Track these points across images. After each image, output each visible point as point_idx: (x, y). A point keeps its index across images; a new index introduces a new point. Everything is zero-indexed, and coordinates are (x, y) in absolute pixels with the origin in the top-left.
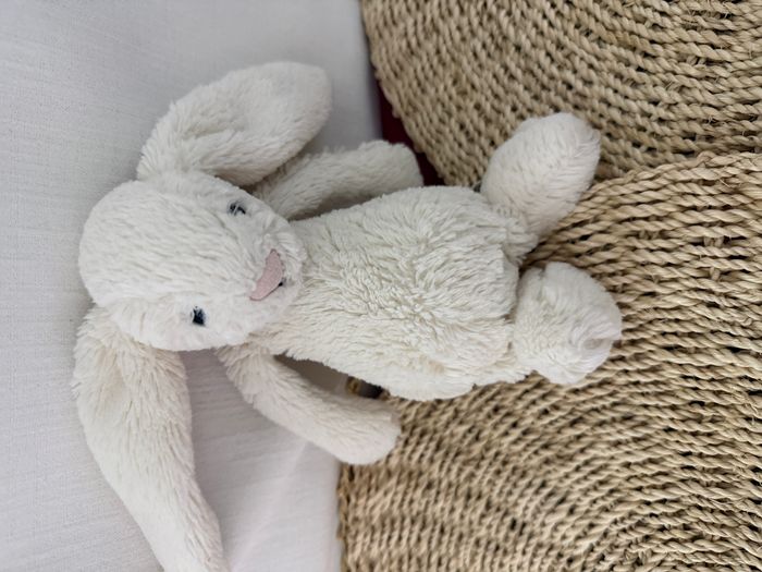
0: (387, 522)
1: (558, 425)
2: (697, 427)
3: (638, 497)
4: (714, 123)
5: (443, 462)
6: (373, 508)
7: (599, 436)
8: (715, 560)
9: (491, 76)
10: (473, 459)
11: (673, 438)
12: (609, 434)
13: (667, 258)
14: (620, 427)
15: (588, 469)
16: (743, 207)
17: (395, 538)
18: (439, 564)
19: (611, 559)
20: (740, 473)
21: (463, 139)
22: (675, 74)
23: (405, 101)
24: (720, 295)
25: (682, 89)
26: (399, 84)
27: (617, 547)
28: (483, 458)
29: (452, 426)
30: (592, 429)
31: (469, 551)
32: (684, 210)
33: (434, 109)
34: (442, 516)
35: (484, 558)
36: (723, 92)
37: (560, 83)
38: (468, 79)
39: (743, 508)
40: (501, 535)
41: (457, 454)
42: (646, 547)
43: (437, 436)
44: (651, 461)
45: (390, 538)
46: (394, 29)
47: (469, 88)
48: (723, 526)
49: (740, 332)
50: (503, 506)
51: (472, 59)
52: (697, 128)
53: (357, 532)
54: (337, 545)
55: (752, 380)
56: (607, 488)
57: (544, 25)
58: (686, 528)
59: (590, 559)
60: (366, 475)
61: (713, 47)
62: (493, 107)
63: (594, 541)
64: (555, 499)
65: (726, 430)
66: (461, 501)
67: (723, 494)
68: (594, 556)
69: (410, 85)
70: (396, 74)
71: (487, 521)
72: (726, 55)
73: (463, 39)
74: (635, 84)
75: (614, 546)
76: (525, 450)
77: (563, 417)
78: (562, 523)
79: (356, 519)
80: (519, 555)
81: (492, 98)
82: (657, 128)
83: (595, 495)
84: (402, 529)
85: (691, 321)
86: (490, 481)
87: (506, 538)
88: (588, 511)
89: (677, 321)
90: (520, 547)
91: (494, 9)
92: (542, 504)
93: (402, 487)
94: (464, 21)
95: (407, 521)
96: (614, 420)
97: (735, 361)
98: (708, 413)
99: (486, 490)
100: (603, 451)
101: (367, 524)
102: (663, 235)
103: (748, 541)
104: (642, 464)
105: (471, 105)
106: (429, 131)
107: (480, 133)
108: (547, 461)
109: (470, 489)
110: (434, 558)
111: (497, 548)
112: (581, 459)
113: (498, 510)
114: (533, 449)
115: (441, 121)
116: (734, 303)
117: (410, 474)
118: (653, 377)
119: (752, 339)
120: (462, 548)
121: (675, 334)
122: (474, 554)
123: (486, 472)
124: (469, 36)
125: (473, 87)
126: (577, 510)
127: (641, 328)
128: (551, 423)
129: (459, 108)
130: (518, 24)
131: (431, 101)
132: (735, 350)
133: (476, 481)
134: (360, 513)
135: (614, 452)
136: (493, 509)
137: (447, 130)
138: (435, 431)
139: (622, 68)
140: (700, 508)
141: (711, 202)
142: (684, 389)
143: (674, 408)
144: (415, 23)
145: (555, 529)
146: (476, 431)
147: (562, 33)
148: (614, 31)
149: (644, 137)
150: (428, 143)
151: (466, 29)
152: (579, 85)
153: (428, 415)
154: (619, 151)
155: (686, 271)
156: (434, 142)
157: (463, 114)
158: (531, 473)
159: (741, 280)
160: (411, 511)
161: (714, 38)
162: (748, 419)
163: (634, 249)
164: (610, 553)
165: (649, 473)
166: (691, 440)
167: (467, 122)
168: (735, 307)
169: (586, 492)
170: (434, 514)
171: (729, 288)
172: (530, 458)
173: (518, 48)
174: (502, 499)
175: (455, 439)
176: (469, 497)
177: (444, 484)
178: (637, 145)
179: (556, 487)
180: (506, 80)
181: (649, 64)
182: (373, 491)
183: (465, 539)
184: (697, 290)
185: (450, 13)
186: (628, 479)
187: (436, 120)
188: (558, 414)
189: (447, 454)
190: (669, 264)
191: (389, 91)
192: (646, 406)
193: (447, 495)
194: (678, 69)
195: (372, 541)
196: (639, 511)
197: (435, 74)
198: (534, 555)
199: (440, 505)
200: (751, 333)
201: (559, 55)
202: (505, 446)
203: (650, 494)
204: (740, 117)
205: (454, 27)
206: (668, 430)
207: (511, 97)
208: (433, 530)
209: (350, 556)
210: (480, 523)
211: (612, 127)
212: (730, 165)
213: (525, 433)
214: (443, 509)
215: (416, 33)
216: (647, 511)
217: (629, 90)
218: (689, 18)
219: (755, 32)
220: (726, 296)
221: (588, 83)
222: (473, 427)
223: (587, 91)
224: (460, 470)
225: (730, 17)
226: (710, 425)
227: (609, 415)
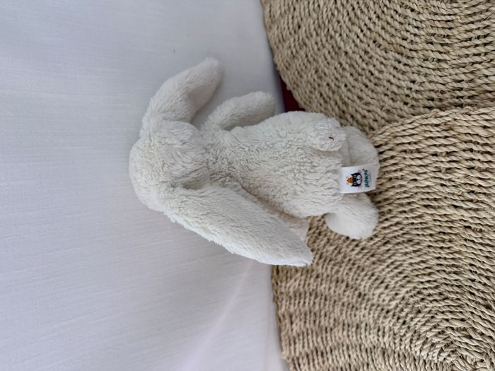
0: (298, 295)
1: (377, 245)
2: (442, 245)
3: (417, 279)
4: (442, 92)
5: (323, 265)
6: (289, 288)
7: (397, 250)
8: (453, 309)
9: (333, 68)
10: (338, 263)
11: (431, 250)
12: (401, 249)
13: (420, 162)
14: (406, 245)
15: (393, 266)
16: (454, 137)
17: (302, 303)
18: (325, 316)
19: (406, 310)
20: (464, 266)
21: (322, 101)
22: (422, 67)
23: (292, 82)
24: (446, 180)
25: (426, 75)
26: (289, 73)
27: (409, 304)
28: (343, 262)
29: (327, 247)
30: (394, 247)
31: (339, 309)
32: (427, 139)
33: (307, 86)
34: (325, 292)
35: (347, 312)
36: (446, 76)
37: (367, 72)
38: (322, 71)
39: (466, 283)
40: (354, 300)
41: (330, 260)
42: (422, 304)
43: (320, 252)
44: (423, 262)
45: (299, 303)
46: (284, 44)
47: (323, 75)
48: (457, 293)
49: (457, 198)
50: (355, 286)
51: (324, 59)
52: (433, 95)
53: (282, 299)
54: (273, 306)
55: (465, 221)
56: (402, 275)
57: (358, 41)
58: (441, 294)
59: (397, 311)
60: (285, 271)
61: (440, 53)
62: (335, 85)
63: (398, 302)
64: (379, 282)
65: (456, 245)
66: (334, 283)
67: (457, 277)
68: (398, 309)
69: (294, 74)
70: (287, 68)
71: (347, 293)
72: (446, 57)
73: (319, 49)
74: (403, 73)
75: (407, 304)
76: (362, 258)
77: (380, 241)
78: (382, 293)
79: (281, 293)
80: (363, 310)
81: (334, 80)
82: (414, 95)
83: (397, 279)
84: (305, 298)
85: (435, 193)
86: (347, 274)
87: (357, 302)
88: (394, 287)
89: (428, 193)
90: (363, 306)
91: (333, 33)
92: (373, 284)
93: (303, 277)
94: (319, 39)
95: (308, 294)
96: (403, 241)
97: (456, 212)
98: (446, 237)
99: (345, 278)
100: (399, 257)
101: (287, 295)
102: (418, 151)
103: (469, 300)
104: (418, 263)
105: (325, 84)
106: (305, 98)
107: (330, 99)
108: (374, 263)
109: (338, 278)
110: (323, 313)
111: (353, 307)
112: (389, 261)
113: (352, 288)
114: (366, 257)
115: (311, 92)
116: (453, 184)
117: (307, 271)
118: (420, 220)
119: (462, 201)
120: (336, 307)
121: (428, 199)
122: (341, 311)
123: (345, 269)
124: (321, 48)
125: (325, 74)
126: (389, 287)
127: (411, 197)
128: (374, 244)
129: (319, 85)
130: (345, 41)
131: (305, 82)
132: (456, 207)
133: (340, 274)
134: (283, 290)
135: (404, 258)
136: (349, 288)
137: (314, 97)
138: (319, 250)
139: (396, 64)
140: (446, 284)
141: (439, 135)
142: (435, 226)
143: (431, 235)
144: (295, 40)
145: (379, 296)
146: (338, 249)
147: (367, 46)
148: (392, 44)
149: (408, 100)
150: (305, 103)
151: (320, 44)
152: (376, 73)
153: (314, 242)
154: (398, 107)
155: (429, 168)
156: (308, 103)
157: (321, 88)
158: (366, 269)
159: (456, 172)
160: (309, 289)
161: (440, 48)
162: (466, 240)
163: (405, 158)
164: (406, 308)
165: (422, 268)
166: (440, 251)
167: (323, 93)
168: (453, 186)
169: (392, 278)
170: (321, 291)
171: (450, 176)
172: (365, 262)
173: (346, 53)
174: (353, 283)
175: (329, 253)
176: (337, 282)
177: (325, 275)
178: (406, 104)
179: (379, 276)
180: (341, 71)
181: (409, 62)
182: (289, 280)
183: (337, 303)
184: (435, 178)
185: (312, 36)
186: (412, 271)
187: (308, 92)
188: (377, 239)
189: (325, 260)
190: (422, 166)
191: (284, 76)
192: (418, 235)
193: (327, 281)
194: (424, 65)
195: (290, 304)
196: (418, 287)
197: (306, 67)
198: (370, 310)
199: (324, 286)
200: (462, 198)
201: (366, 57)
202: (353, 256)
203: (422, 278)
204: (454, 90)
205: (313, 43)
206: (429, 246)
207: (344, 80)
208: (321, 299)
209: (280, 311)
210: (344, 295)
211: (394, 95)
212: (447, 116)
213: (362, 249)
214: (325, 288)
215: (295, 46)
216: (421, 286)
217: (400, 76)
218: (428, 37)
219: (460, 45)
220: (450, 180)
221: (381, 72)
222: (337, 247)
223: (381, 76)
224: (332, 268)
225: (448, 36)
226: (448, 243)
227: (401, 240)
